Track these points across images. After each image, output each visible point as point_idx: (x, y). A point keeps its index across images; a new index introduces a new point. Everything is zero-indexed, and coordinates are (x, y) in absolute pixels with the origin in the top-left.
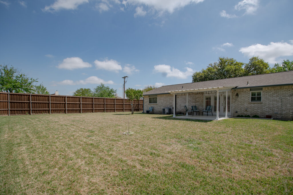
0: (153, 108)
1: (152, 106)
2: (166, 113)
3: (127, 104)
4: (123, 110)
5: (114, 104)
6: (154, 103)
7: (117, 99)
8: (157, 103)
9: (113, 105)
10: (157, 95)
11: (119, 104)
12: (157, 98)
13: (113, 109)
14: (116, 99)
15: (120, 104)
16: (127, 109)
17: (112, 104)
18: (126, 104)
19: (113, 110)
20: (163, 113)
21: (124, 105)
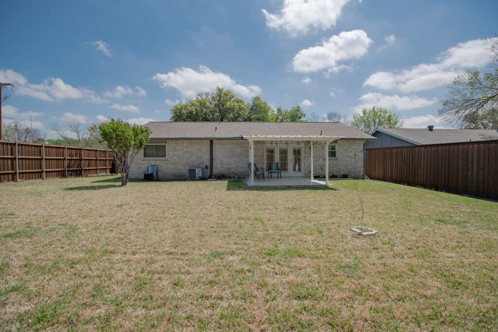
0: (157, 169)
1: (153, 163)
2: (197, 178)
3: (52, 159)
4: (40, 175)
5: (11, 159)
6: (156, 157)
7: (22, 145)
8: (165, 157)
9: (10, 161)
10: (165, 140)
11: (29, 159)
12: (165, 146)
13: (8, 174)
14: (19, 145)
15: (32, 159)
16: (52, 172)
17: (7, 159)
18: (49, 159)
19: (10, 176)
20: (190, 178)
21: (44, 162)
